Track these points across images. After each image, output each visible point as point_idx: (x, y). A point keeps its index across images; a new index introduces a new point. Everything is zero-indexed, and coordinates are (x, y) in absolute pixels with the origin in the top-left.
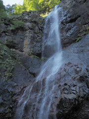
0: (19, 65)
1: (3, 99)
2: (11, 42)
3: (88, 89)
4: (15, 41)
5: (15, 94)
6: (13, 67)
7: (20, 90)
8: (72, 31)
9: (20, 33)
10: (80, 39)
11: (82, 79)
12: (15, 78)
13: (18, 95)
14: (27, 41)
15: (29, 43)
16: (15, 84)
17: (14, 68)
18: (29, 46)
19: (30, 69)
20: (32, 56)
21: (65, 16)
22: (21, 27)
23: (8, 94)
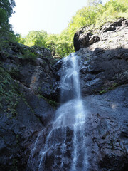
2: (17, 72)
4: (22, 73)
7: (30, 135)
8: (93, 82)
9: (29, 65)
10: (104, 93)
14: (35, 78)
15: (37, 80)
18: (37, 84)
19: (36, 110)
20: (39, 96)
21: (86, 65)
22: (31, 60)
23: (14, 137)
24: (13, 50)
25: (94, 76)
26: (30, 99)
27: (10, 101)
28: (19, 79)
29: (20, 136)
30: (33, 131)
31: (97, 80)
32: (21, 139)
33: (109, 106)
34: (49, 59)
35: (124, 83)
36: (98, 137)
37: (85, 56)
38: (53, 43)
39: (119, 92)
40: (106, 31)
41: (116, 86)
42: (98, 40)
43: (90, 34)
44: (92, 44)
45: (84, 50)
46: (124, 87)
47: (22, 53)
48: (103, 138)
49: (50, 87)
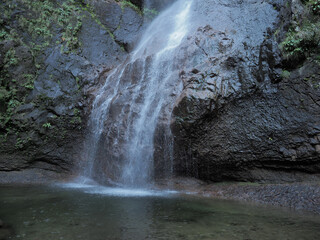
1: (62, 90)
3: (239, 84)
5: (87, 83)
6: (79, 24)
7: (97, 75)
11: (231, 63)
12: (85, 50)
13: (94, 84)
16: (87, 62)
17: (81, 27)
19: (116, 33)
23: (72, 80)
27: (65, 24)
29: (81, 78)
30: (101, 70)
32: (84, 83)
36: (189, 70)
48: (195, 72)
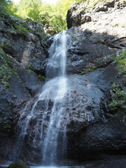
0: (16, 76)
2: (9, 47)
3: (94, 117)
4: (15, 48)
5: (15, 107)
6: (10, 76)
7: (20, 103)
8: (77, 63)
9: (21, 40)
13: (19, 108)
14: (26, 53)
15: (28, 55)
16: (15, 96)
17: (10, 78)
18: (28, 59)
19: (26, 83)
20: (30, 71)
21: (74, 46)
22: (23, 35)
23: (7, 104)
24: (6, 23)
25: (79, 57)
26: (21, 73)
27: (3, 75)
28: (11, 53)
29: (12, 104)
30: (22, 101)
31: (81, 61)
32: (13, 106)
33: (86, 85)
34: (41, 35)
35: (102, 67)
36: (71, 108)
37: (75, 35)
38: (47, 14)
39: (96, 74)
40: (98, 11)
41: (95, 69)
42: (89, 20)
43: (82, 13)
44: (83, 23)
45: (76, 28)
46: (100, 70)
47: (14, 27)
48: (74, 109)
49: (40, 63)
